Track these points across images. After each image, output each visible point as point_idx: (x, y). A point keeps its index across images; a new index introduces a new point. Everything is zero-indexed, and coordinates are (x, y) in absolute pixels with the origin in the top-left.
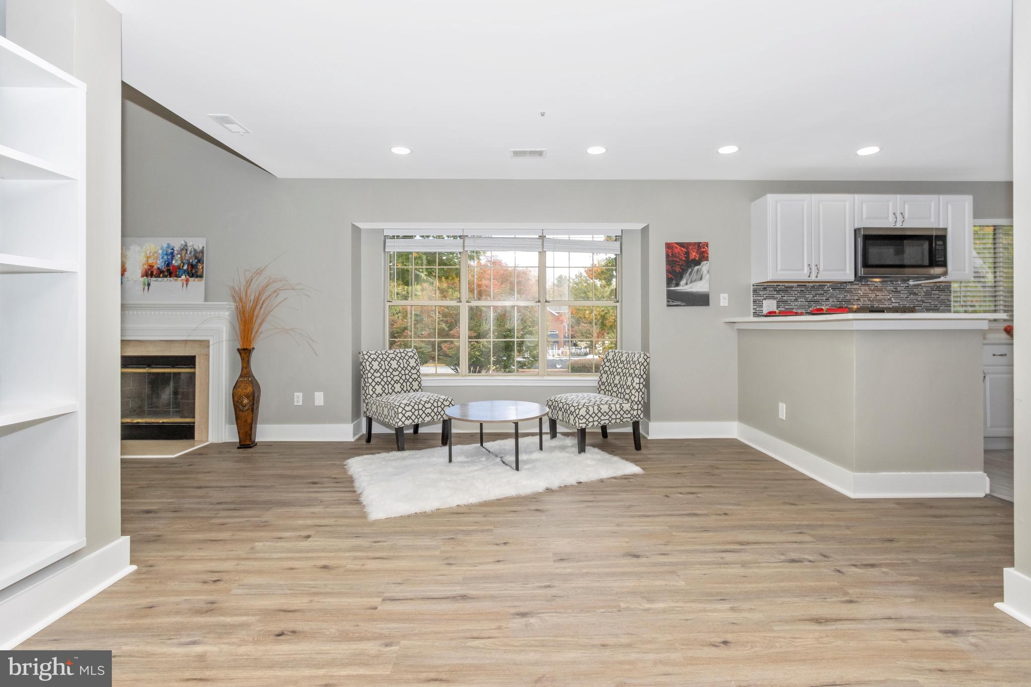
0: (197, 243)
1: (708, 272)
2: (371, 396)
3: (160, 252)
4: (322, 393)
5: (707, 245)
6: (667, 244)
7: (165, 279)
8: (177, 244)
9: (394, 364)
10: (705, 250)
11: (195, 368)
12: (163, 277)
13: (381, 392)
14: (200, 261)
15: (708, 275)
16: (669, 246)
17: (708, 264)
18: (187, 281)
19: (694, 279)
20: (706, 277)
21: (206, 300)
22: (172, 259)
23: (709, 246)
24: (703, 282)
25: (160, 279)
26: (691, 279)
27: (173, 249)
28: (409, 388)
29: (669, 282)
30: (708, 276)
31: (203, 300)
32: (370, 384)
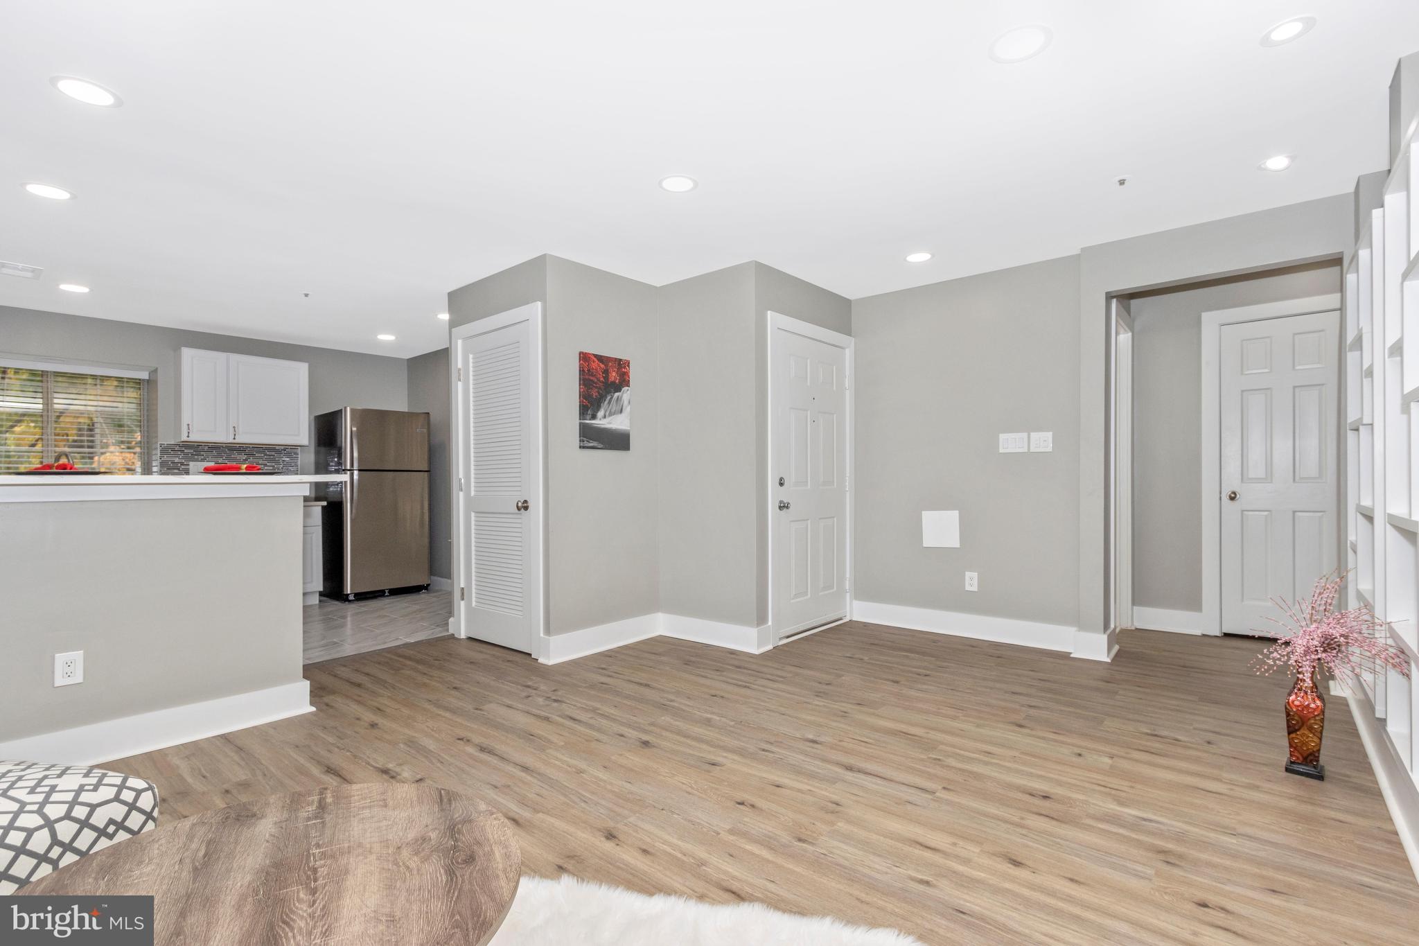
5: (628, 363)
6: (580, 353)
15: (629, 407)
16: (584, 357)
17: (629, 392)
19: (613, 411)
20: (627, 410)
24: (623, 414)
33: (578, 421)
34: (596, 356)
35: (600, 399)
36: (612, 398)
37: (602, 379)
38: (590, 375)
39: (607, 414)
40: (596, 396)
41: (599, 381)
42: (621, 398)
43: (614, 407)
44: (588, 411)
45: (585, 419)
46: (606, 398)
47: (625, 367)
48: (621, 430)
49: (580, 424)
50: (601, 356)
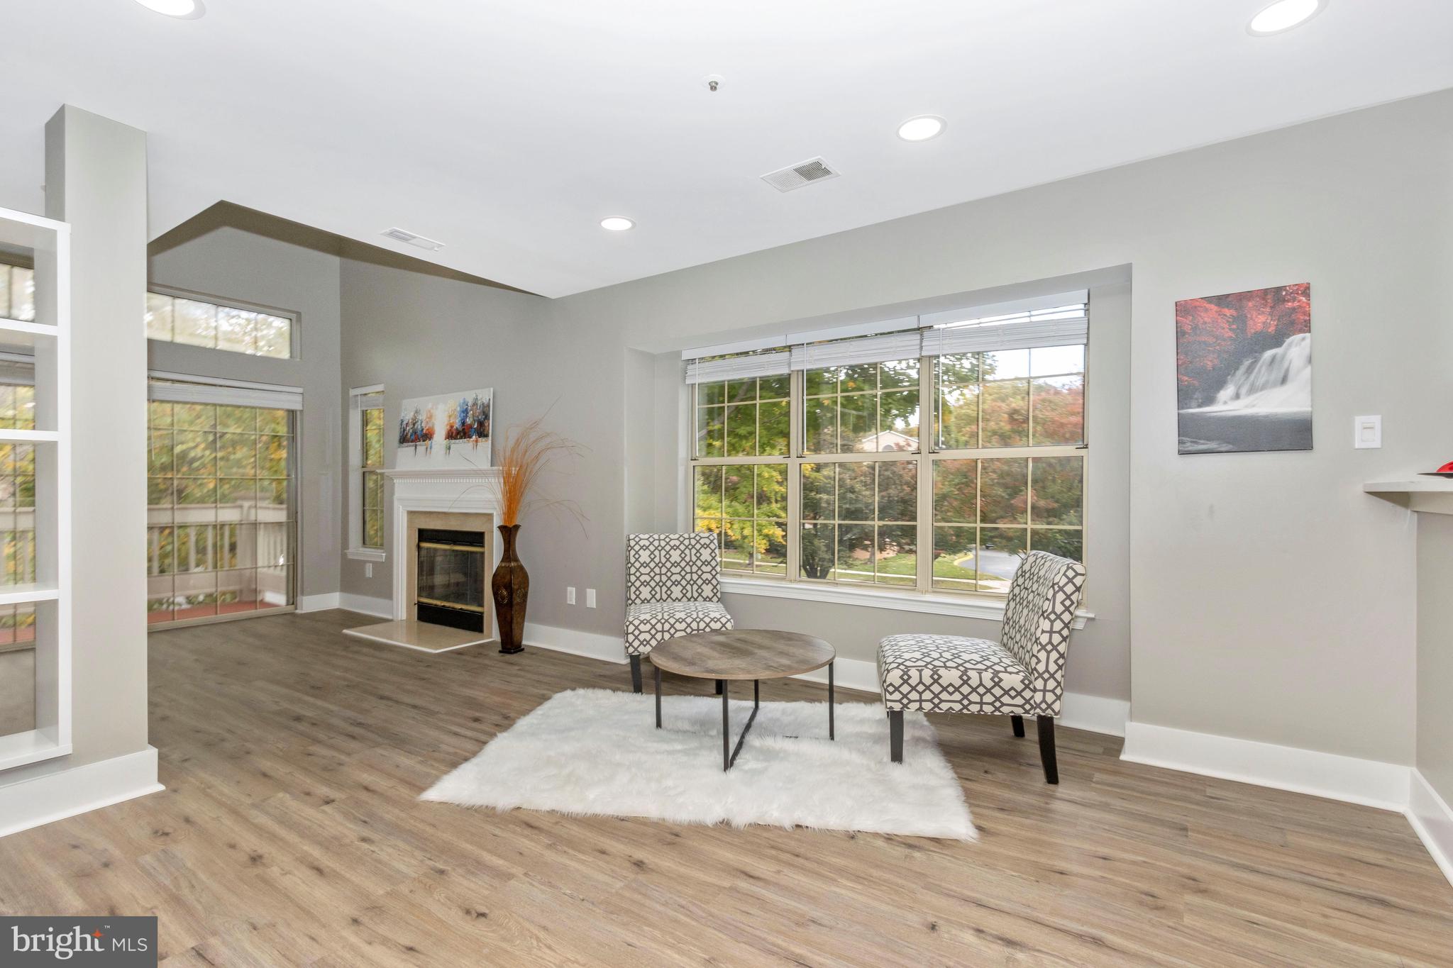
0: (485, 396)
1: (1310, 360)
2: (633, 602)
3: (459, 409)
4: (595, 590)
5: (1305, 290)
7: (461, 440)
8: (469, 397)
9: (675, 556)
10: (1296, 304)
11: (483, 546)
12: (460, 439)
13: (649, 597)
14: (487, 417)
18: (477, 441)
21: (491, 466)
22: (467, 416)
23: (1313, 292)
25: (457, 441)
26: (1252, 385)
27: (467, 405)
28: (696, 595)
29: (1184, 396)
30: (1307, 372)
31: (489, 464)
32: (633, 584)
33: (1177, 411)
34: (1209, 300)
47: (1294, 300)
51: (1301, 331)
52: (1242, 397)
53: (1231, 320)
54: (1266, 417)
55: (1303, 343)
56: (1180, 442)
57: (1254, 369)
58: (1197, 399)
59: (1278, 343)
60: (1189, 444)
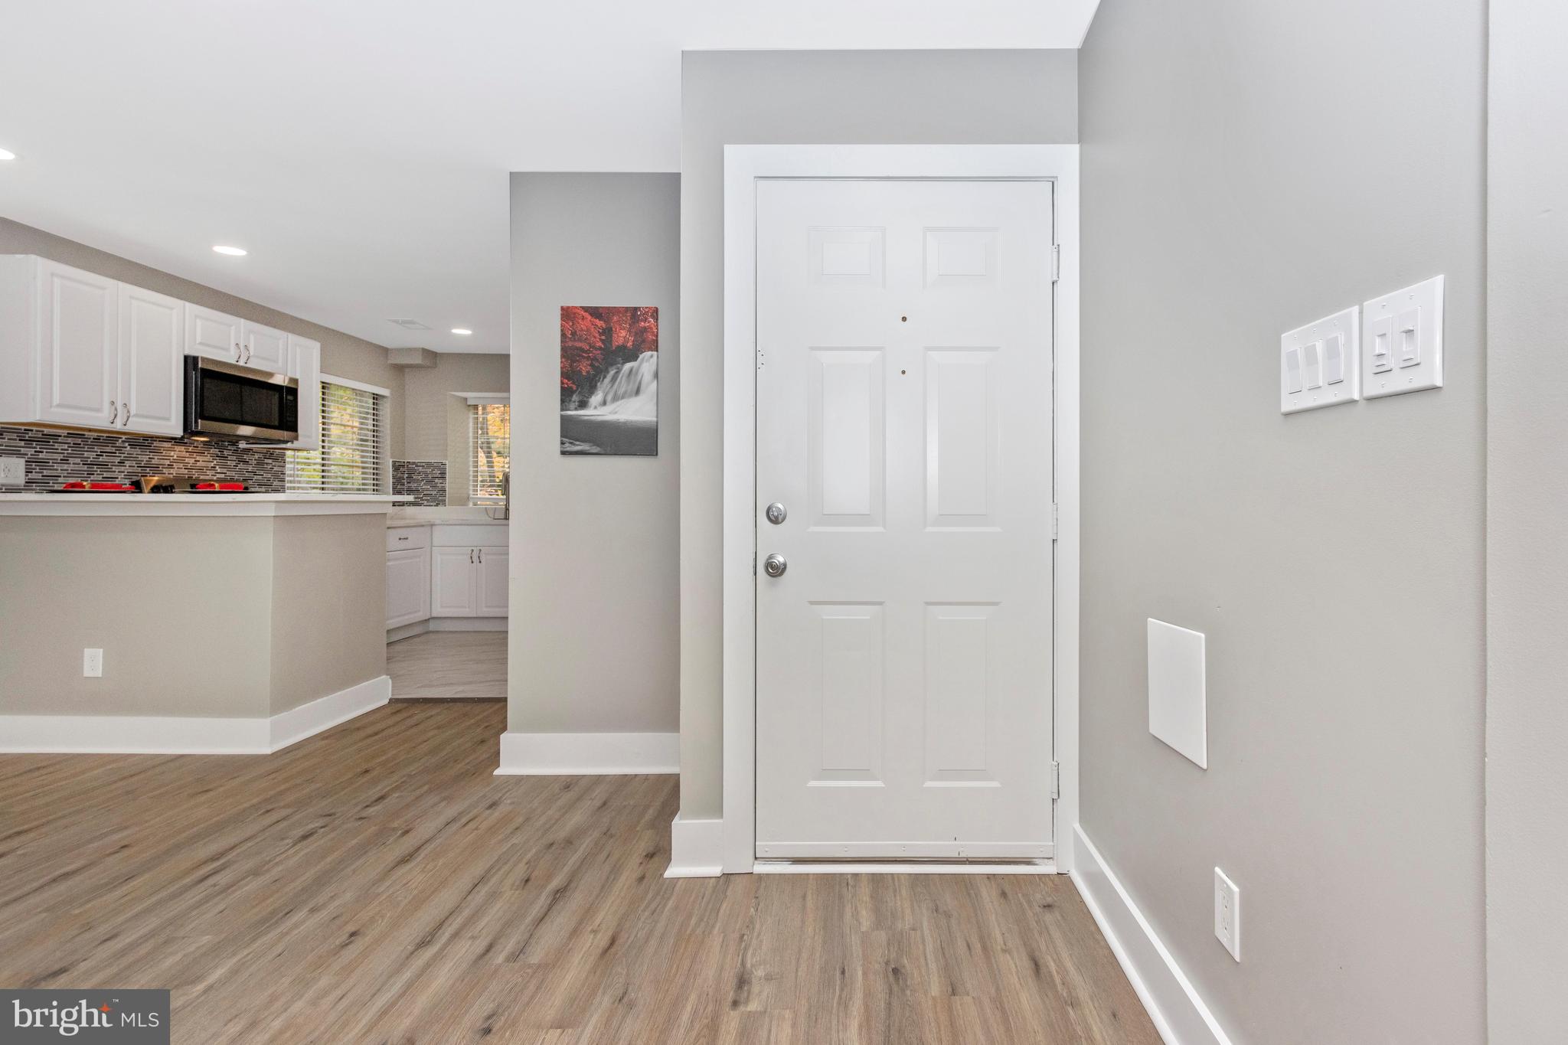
34: (586, 309)
35: (595, 376)
36: (617, 373)
37: (600, 344)
38: (575, 340)
39: (609, 398)
40: (588, 372)
41: (594, 347)
42: (637, 373)
43: (622, 385)
44: (571, 396)
45: (569, 410)
46: (608, 372)
47: (645, 320)
48: (636, 422)
49: (562, 416)
50: (597, 308)
51: (650, 349)
52: (608, 403)
53: (601, 331)
54: (625, 423)
55: (652, 360)
56: (562, 443)
57: (616, 379)
58: (575, 402)
59: (635, 358)
60: (567, 445)
